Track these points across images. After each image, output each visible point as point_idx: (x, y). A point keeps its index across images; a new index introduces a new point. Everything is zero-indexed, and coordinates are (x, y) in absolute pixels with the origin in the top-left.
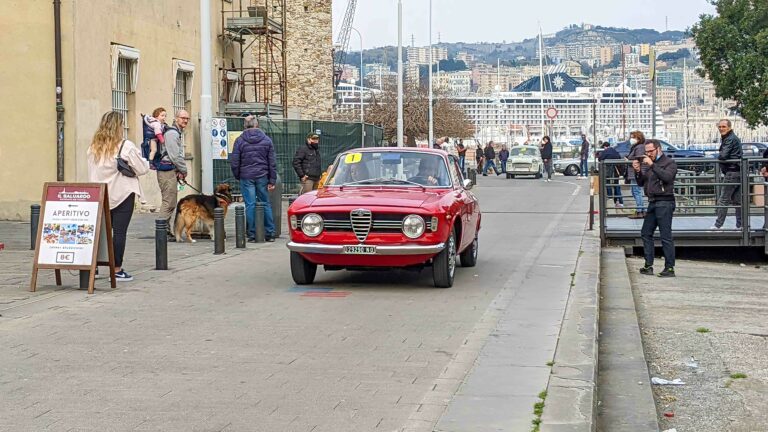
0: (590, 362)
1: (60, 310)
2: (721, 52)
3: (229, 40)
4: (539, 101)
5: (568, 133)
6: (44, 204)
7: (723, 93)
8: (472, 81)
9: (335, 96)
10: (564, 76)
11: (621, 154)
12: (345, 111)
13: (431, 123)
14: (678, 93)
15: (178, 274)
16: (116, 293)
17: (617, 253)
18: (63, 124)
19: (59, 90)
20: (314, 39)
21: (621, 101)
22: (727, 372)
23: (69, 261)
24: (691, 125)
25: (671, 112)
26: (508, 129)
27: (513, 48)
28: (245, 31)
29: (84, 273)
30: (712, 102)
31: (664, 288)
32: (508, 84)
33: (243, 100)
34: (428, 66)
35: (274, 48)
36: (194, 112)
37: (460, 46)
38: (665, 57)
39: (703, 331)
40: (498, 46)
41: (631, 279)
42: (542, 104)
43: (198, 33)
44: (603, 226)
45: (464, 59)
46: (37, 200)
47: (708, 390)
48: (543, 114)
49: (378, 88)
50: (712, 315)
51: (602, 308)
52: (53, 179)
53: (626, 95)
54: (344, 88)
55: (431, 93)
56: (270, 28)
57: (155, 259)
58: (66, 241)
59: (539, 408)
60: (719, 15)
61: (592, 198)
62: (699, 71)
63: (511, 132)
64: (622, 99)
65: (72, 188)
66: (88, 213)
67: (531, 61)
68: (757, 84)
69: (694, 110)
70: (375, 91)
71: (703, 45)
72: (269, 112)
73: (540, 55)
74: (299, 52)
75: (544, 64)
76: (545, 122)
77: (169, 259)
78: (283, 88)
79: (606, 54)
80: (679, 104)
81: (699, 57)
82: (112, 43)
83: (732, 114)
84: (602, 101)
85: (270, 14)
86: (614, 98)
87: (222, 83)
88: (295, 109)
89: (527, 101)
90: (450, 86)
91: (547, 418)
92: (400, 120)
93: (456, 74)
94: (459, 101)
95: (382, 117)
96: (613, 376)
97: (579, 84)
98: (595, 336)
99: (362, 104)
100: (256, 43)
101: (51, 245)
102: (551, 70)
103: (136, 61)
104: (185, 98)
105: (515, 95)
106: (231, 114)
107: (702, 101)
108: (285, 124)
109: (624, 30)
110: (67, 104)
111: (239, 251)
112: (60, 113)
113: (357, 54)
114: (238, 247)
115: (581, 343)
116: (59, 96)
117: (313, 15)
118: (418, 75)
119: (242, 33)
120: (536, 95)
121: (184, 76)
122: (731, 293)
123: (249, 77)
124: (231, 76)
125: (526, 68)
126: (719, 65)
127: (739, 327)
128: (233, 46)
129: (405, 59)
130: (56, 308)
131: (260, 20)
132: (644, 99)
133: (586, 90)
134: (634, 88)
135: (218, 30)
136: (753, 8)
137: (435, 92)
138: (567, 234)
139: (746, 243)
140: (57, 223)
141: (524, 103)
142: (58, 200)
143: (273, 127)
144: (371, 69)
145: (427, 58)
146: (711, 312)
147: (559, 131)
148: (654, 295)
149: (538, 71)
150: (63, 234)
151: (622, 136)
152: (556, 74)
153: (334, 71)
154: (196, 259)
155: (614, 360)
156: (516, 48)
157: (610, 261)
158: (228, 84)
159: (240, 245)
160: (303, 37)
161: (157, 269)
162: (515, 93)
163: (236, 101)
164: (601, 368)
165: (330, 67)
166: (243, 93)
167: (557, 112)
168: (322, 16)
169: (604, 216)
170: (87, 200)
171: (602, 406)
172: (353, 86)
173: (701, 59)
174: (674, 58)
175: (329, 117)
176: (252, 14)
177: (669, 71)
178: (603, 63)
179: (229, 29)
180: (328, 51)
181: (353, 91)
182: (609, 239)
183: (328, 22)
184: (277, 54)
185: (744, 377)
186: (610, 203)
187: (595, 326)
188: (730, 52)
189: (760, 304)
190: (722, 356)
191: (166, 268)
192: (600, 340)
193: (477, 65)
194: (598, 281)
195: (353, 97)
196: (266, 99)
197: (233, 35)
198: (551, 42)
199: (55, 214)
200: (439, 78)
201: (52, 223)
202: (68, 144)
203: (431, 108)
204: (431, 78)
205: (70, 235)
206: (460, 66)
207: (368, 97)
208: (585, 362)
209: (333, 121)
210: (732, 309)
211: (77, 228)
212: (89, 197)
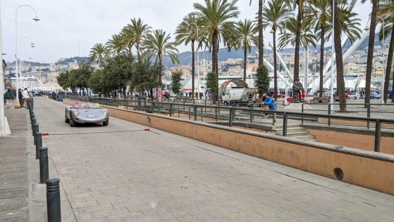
14: (46, 78)
38: (42, 70)
84: (28, 80)
109: (32, 62)
134: (36, 77)
178: (26, 70)
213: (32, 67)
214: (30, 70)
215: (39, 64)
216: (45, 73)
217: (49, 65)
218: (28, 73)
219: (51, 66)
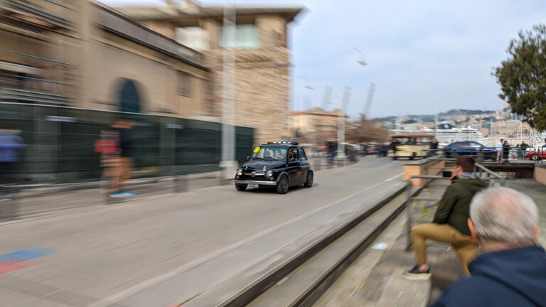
10: (448, 124)
14: (489, 130)
25: (486, 136)
38: (485, 119)
79: (463, 118)
84: (462, 132)
97: (453, 127)
107: (498, 133)
109: (470, 110)
132: (477, 132)
133: (456, 129)
134: (473, 128)
152: (445, 124)
174: (488, 119)
178: (462, 121)
193: (419, 121)
198: (445, 114)
206: (414, 122)
213: (470, 116)
214: (468, 120)
215: (479, 112)
216: (488, 123)
217: (494, 112)
218: (464, 124)
219: (497, 113)
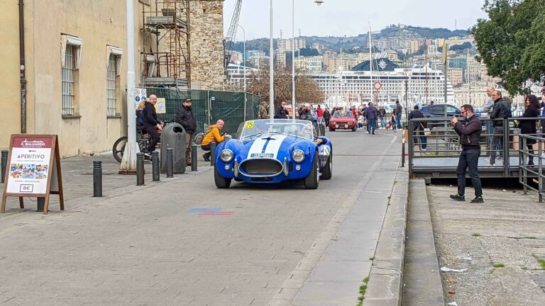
0: (399, 257)
1: (22, 226)
2: (491, 45)
3: (148, 32)
4: (369, 78)
5: (389, 100)
6: (11, 150)
7: (493, 73)
8: (322, 63)
9: (226, 73)
10: (386, 60)
11: (424, 115)
12: (233, 84)
13: (294, 92)
14: (464, 73)
15: (110, 200)
16: (64, 214)
17: (420, 183)
18: (26, 92)
19: (22, 67)
20: (210, 33)
21: (425, 78)
22: (492, 263)
23: (29, 191)
24: (472, 94)
25: (459, 85)
26: (348, 97)
27: (351, 40)
28: (160, 26)
29: (41, 200)
30: (486, 80)
31: (452, 206)
32: (347, 65)
33: (158, 75)
34: (292, 53)
35: (181, 38)
36: (122, 83)
37: (315, 39)
38: (454, 48)
39: (476, 235)
40: (341, 39)
41: (429, 200)
42: (371, 80)
43: (125, 27)
44: (411, 164)
45: (317, 48)
46: (6, 147)
47: (478, 276)
48: (372, 87)
49: (257, 68)
50: (483, 225)
51: (409, 220)
52: (18, 131)
53: (428, 74)
54: (233, 68)
55: (293, 71)
56: (178, 24)
57: (93, 189)
58: (28, 177)
59: (363, 289)
60: (490, 19)
61: (403, 145)
62: (476, 57)
63: (350, 99)
64: (426, 77)
65: (31, 138)
66: (43, 156)
67: (364, 50)
68: (516, 67)
69: (474, 84)
70: (254, 70)
71: (479, 40)
72: (177, 84)
73: (370, 46)
74: (200, 41)
75: (373, 52)
76: (373, 92)
77: (103, 189)
78: (188, 67)
79: (414, 45)
80: (464, 81)
81: (477, 48)
82: (62, 34)
83: (499, 87)
84: (412, 78)
85: (178, 14)
86: (420, 76)
87: (143, 63)
88: (196, 82)
89: (360, 78)
90: (307, 67)
91: (368, 296)
92: (272, 90)
93: (311, 58)
94: (314, 77)
95: (259, 88)
96: (415, 267)
97: (397, 66)
98: (403, 239)
99: (245, 78)
100: (168, 35)
101: (17, 179)
102: (377, 56)
103: (79, 47)
104: (116, 74)
105: (352, 73)
106: (149, 86)
107: (480, 78)
108: (189, 92)
109: (427, 29)
110: (28, 78)
111: (155, 183)
112: (23, 84)
113: (242, 43)
114: (154, 180)
115: (392, 244)
116: (23, 72)
117: (209, 15)
118: (285, 59)
119: (158, 28)
120: (367, 73)
121: (115, 58)
122: (496, 210)
123: (163, 59)
124: (150, 58)
125: (360, 54)
126: (490, 54)
127: (501, 233)
128: (151, 37)
129: (275, 47)
130: (20, 224)
131: (171, 19)
132: (441, 77)
133: (401, 70)
134: (433, 69)
135: (140, 25)
136: (513, 15)
137: (297, 71)
138: (387, 170)
139: (507, 175)
140: (21, 163)
141: (359, 79)
142: (21, 147)
143: (181, 95)
144: (251, 54)
145: (291, 46)
146: (482, 222)
147: (383, 98)
148: (444, 211)
149: (369, 57)
150: (25, 172)
151: (425, 102)
152: (381, 59)
153: (225, 56)
154: (123, 189)
155: (416, 255)
156: (354, 41)
157: (415, 188)
158: (148, 64)
159: (156, 179)
160: (202, 31)
161: (94, 196)
162: (353, 72)
163: (153, 76)
164: (407, 261)
165: (222, 52)
166: (158, 71)
167: (381, 85)
168: (216, 16)
169: (411, 156)
170: (43, 147)
171: (406, 287)
172: (239, 66)
173: (478, 49)
174: (461, 49)
175: (221, 88)
176: (165, 14)
177: (457, 57)
178: (413, 52)
179: (148, 25)
180: (220, 41)
181: (239, 70)
182: (415, 173)
183: (220, 21)
184: (183, 43)
185: (502, 266)
186: (416, 148)
187: (403, 233)
188: (497, 45)
189: (515, 217)
190: (489, 252)
191: (101, 196)
192: (406, 242)
193: (326, 52)
194: (406, 202)
195: (238, 74)
196: (175, 75)
197: (151, 29)
198: (377, 37)
199: (19, 157)
200: (299, 61)
201: (17, 163)
202: (29, 107)
203: (293, 82)
204: (294, 60)
205: (30, 172)
206: (315, 53)
207: (248, 74)
208: (396, 257)
209: (224, 90)
210: (496, 220)
211: (35, 167)
212: (44, 144)
213: (428, 41)
214: (423, 50)
216: (462, 56)
